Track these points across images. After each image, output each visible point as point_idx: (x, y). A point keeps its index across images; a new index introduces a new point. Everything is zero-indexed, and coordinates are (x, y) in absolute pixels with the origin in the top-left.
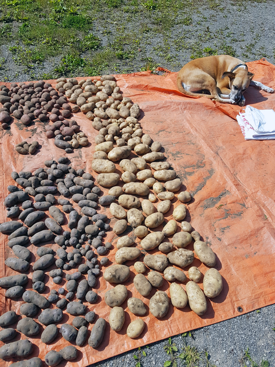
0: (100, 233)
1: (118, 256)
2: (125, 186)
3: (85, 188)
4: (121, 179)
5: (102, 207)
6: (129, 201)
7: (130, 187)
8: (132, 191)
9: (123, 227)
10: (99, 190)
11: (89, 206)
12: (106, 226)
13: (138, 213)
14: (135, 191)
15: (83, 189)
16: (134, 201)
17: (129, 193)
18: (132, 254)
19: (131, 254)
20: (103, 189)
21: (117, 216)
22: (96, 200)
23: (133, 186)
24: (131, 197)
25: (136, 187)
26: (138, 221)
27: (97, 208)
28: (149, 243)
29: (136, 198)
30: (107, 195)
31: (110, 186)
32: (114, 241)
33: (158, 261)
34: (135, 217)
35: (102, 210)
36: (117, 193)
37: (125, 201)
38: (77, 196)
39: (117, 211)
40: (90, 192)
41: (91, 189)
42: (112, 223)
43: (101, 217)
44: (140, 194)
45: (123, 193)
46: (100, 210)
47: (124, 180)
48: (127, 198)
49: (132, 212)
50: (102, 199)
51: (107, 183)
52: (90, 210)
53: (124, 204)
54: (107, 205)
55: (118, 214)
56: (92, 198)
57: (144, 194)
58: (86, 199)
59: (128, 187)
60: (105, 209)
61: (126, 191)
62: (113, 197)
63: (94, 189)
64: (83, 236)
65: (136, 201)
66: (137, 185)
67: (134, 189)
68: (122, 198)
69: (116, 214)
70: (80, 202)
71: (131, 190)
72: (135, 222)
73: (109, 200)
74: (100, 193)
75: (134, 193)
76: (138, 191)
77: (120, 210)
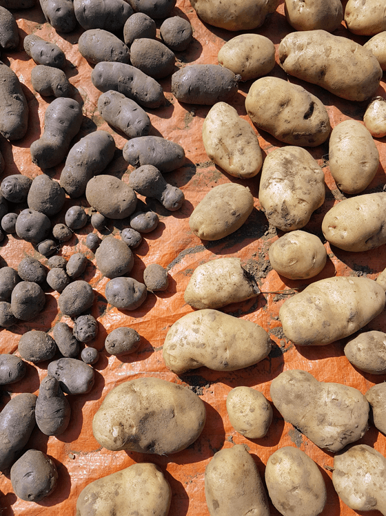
0: (139, 221)
1: (173, 347)
2: (289, 39)
3: (134, 10)
4: (280, 10)
5: (178, 108)
6: (287, 113)
7: (309, 52)
8: (312, 71)
9: (231, 219)
10: (186, 34)
11: (128, 94)
12: (170, 194)
13: (308, 172)
14: (323, 72)
15: (129, 15)
16: (307, 116)
17: (295, 77)
18: (234, 357)
19: (228, 354)
20: (201, 33)
21: (224, 163)
22: (163, 74)
23: (320, 50)
24: (299, 96)
25: (334, 55)
26: (300, 211)
27: (160, 107)
28: (318, 327)
29: (319, 104)
30: (213, 63)
31: (232, 26)
32: (183, 263)
33: (330, 418)
34: (293, 188)
35: (174, 119)
36: (251, 64)
37: (273, 106)
38: (96, 38)
39: (228, 142)
40: (148, 32)
41: (159, 21)
42: (198, 183)
43: (159, 154)
44: (341, 89)
45: (274, 68)
46: (168, 116)
47: (294, 15)
48: (282, 95)
49: (287, 163)
50: (185, 75)
51: (223, 13)
52: (129, 113)
53: (265, 116)
54: (198, 103)
55: (230, 155)
56: (148, 62)
57: (355, 96)
58: (126, 60)
59: (301, 48)
60: (187, 120)
61: (289, 63)
62: (229, 75)
63: (170, 25)
64: (72, 212)
65: (315, 120)
66: (340, 47)
67: (319, 63)
68: (264, 91)
69: (220, 153)
70: (100, 67)
71: (308, 63)
72: (285, 212)
73: (211, 86)
74: (187, 49)
75: (315, 81)
76: (336, 77)
77: (241, 143)
